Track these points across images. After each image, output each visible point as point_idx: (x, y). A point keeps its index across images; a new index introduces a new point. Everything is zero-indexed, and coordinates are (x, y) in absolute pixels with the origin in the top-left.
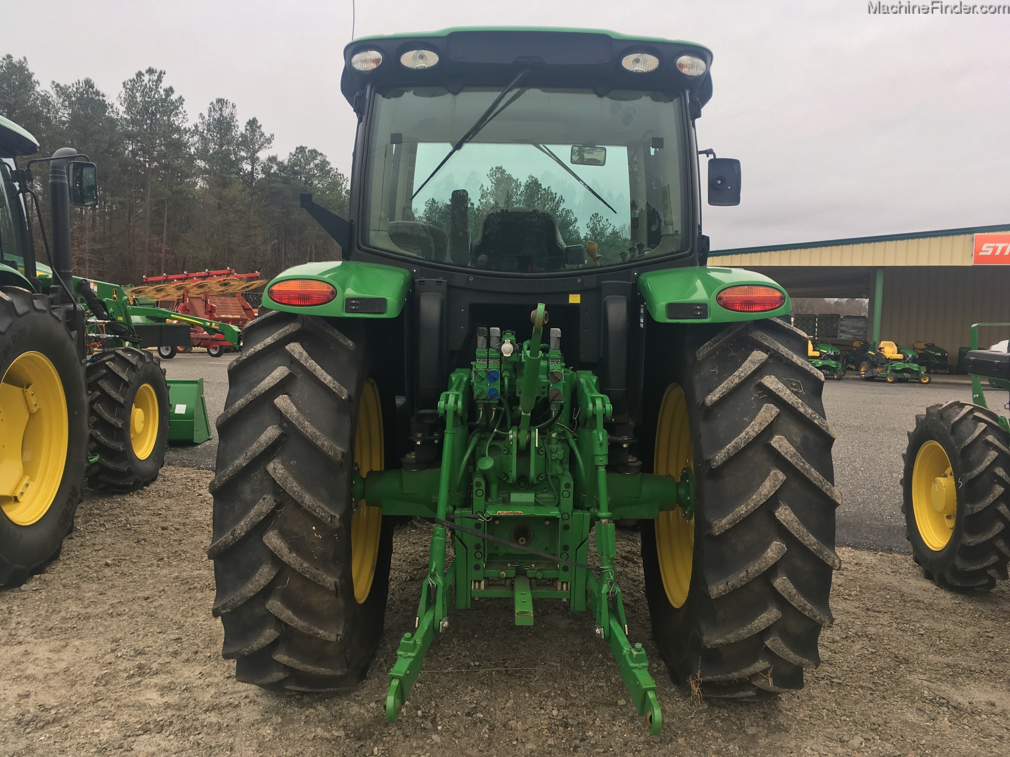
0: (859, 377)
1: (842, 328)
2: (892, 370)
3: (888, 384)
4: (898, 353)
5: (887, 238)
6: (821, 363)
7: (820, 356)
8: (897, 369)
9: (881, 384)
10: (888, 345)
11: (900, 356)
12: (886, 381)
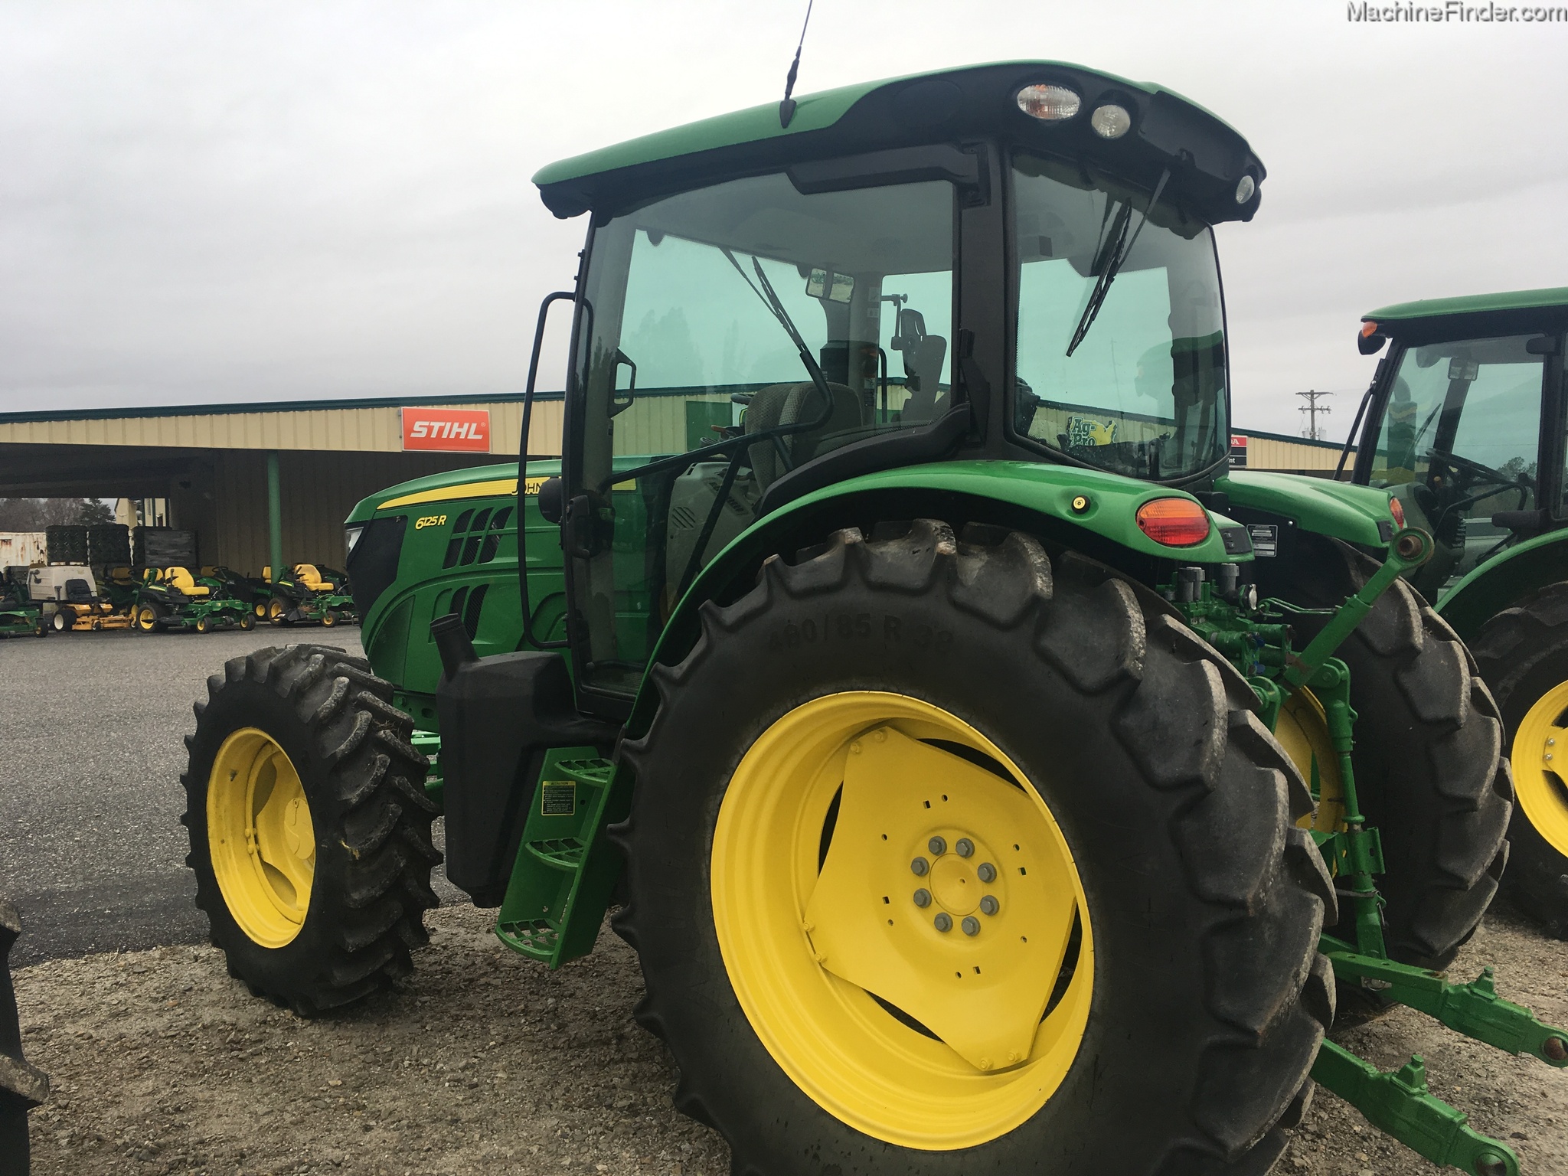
0: (269, 623)
1: (153, 547)
2: (328, 607)
3: (324, 629)
4: (322, 582)
5: (264, 407)
6: (220, 605)
7: (211, 594)
8: (333, 605)
9: (311, 630)
10: (307, 570)
11: (329, 586)
12: (321, 624)
